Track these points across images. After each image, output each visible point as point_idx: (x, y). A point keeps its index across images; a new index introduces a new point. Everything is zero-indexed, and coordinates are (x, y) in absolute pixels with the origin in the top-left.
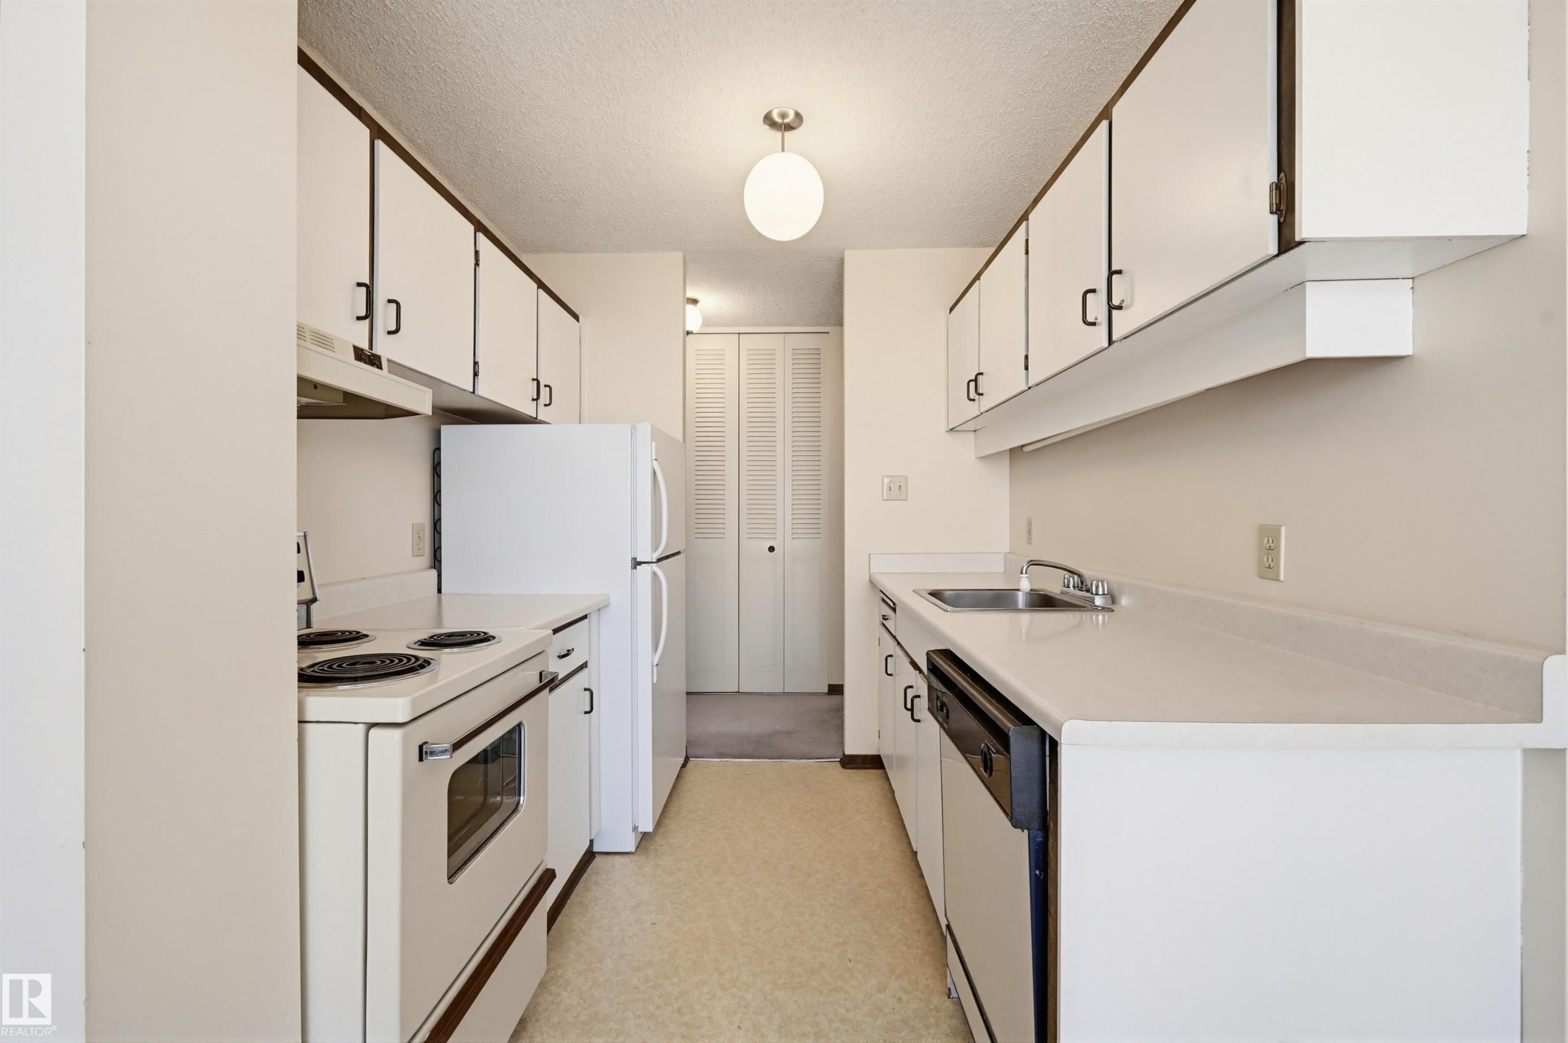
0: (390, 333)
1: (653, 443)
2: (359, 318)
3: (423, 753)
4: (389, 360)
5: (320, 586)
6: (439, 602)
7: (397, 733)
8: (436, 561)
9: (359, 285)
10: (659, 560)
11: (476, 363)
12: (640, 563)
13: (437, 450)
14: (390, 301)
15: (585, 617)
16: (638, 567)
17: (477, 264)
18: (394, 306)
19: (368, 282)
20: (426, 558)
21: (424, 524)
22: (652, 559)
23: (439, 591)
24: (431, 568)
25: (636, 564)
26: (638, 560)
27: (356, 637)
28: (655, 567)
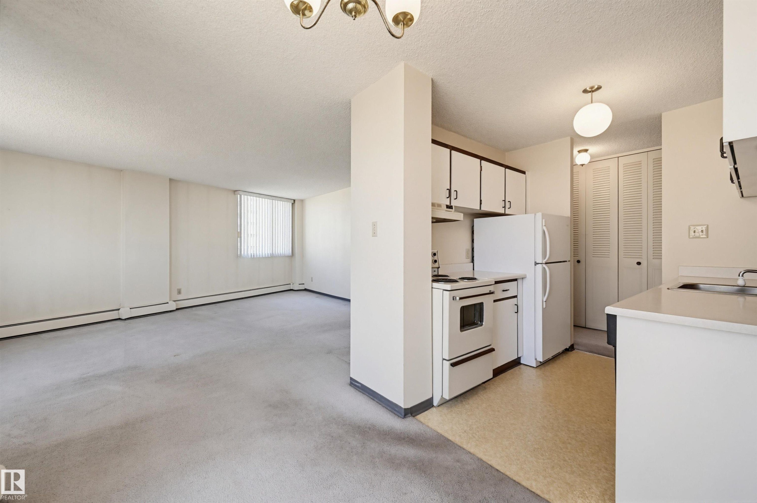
0: (455, 199)
1: (544, 220)
2: (447, 198)
3: (454, 298)
4: (455, 206)
5: (441, 265)
6: (473, 272)
7: (448, 292)
8: (473, 261)
9: (447, 189)
10: (546, 263)
11: (481, 201)
12: (538, 264)
13: (473, 227)
14: (455, 191)
15: (516, 280)
16: (537, 265)
17: (481, 170)
18: (456, 192)
19: (449, 189)
20: (470, 260)
21: (469, 249)
22: (542, 262)
23: (474, 270)
24: (471, 262)
25: (536, 264)
26: (537, 262)
27: (447, 276)
28: (544, 265)
